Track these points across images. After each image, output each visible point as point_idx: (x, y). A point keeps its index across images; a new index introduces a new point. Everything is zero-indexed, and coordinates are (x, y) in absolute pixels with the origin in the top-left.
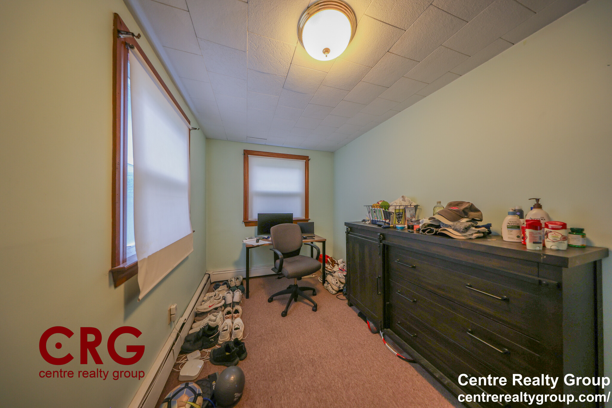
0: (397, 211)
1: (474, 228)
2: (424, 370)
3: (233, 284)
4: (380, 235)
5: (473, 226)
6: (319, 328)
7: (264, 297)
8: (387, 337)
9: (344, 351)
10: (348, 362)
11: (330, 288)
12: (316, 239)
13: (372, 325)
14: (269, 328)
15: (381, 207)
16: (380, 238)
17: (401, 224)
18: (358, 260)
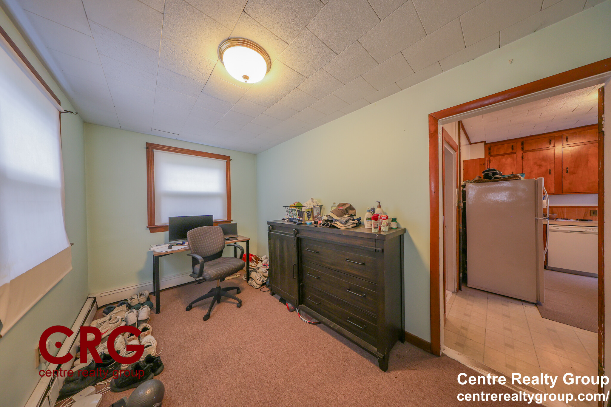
0: (308, 211)
1: (351, 221)
2: (325, 326)
3: (135, 302)
4: (295, 230)
5: (350, 220)
6: (244, 320)
7: (181, 307)
8: (301, 312)
9: (267, 332)
10: (270, 339)
11: (254, 284)
12: (239, 239)
13: (290, 305)
14: (189, 335)
15: (296, 207)
16: (295, 233)
17: (310, 221)
18: (278, 252)
